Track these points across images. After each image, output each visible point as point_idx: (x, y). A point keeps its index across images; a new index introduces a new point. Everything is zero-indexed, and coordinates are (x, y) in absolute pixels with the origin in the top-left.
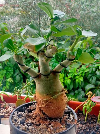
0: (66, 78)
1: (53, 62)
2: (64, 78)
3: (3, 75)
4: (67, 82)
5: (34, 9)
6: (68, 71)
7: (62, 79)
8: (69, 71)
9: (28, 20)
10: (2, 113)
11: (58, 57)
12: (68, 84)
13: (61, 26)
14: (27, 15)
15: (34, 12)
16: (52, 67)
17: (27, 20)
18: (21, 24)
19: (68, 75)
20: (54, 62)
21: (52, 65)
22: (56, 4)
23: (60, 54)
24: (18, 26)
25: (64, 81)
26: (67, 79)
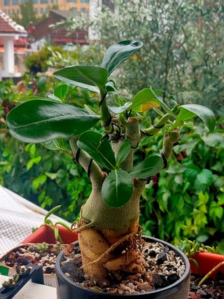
0: (214, 204)
1: (185, 166)
2: (208, 205)
3: (78, 189)
4: (214, 213)
5: (155, 50)
6: (219, 188)
7: (204, 206)
8: (221, 189)
9: (141, 75)
10: (50, 264)
11: (198, 157)
12: (217, 218)
13: (212, 88)
14: (140, 63)
15: (155, 56)
16: (184, 178)
17: (139, 75)
18: (127, 82)
19: (219, 199)
20: (188, 167)
21: (184, 173)
22: (206, 39)
23: (203, 150)
24: (120, 87)
25: (208, 210)
26: (216, 207)
